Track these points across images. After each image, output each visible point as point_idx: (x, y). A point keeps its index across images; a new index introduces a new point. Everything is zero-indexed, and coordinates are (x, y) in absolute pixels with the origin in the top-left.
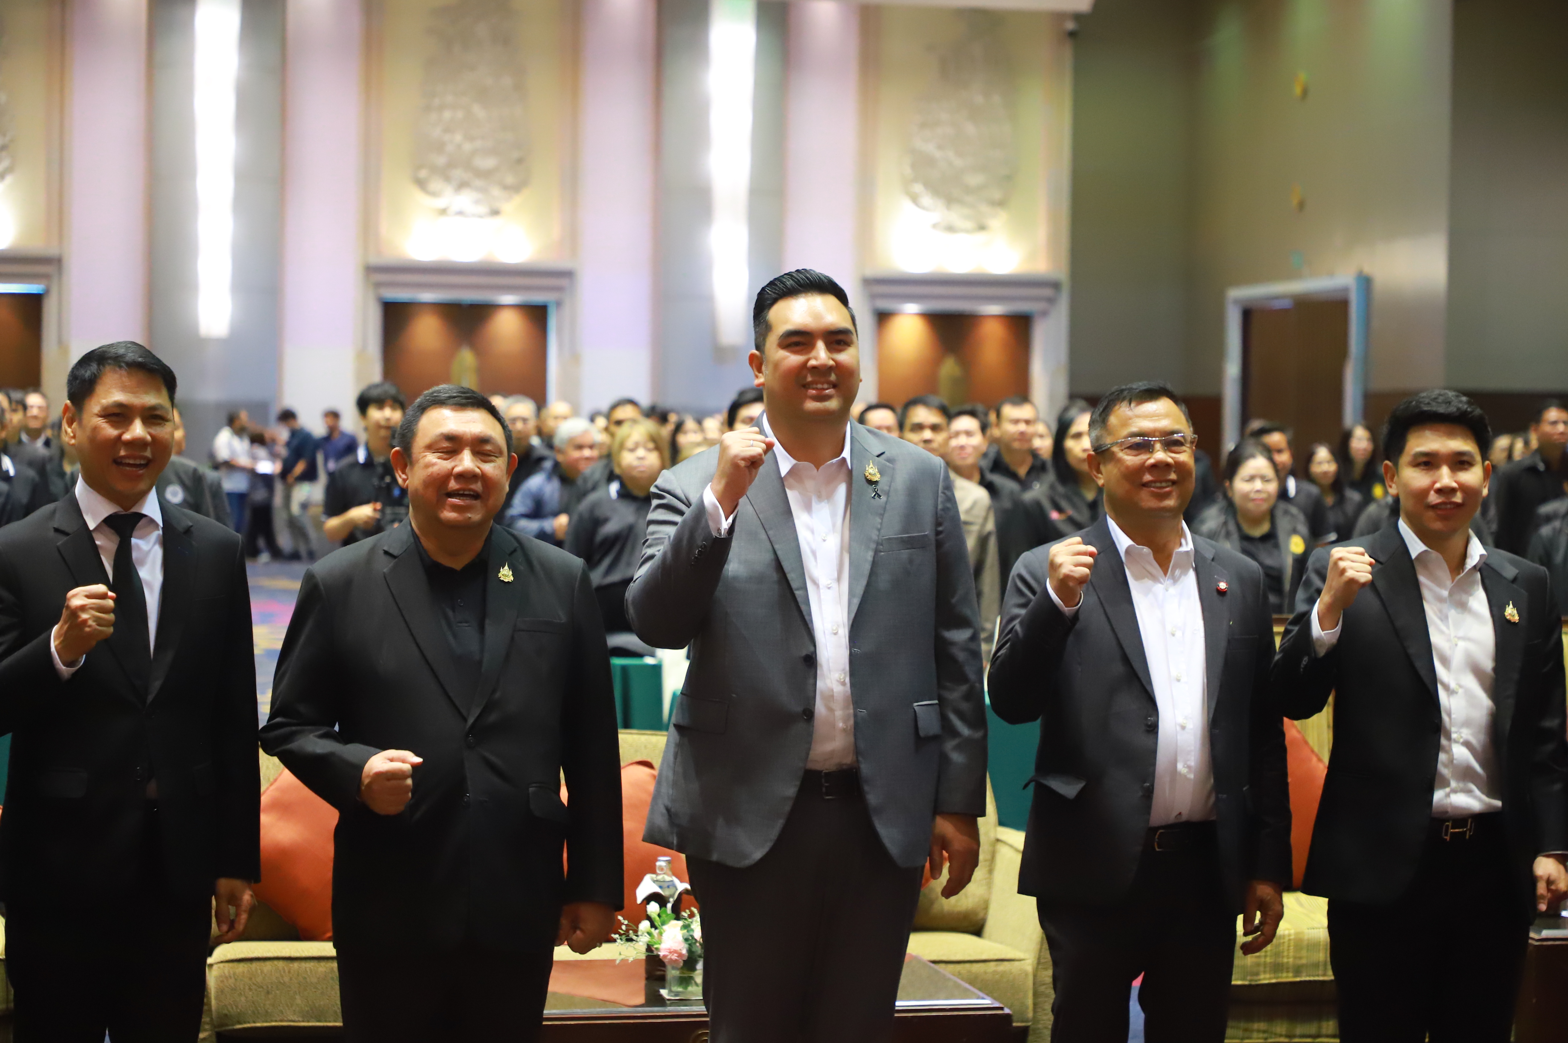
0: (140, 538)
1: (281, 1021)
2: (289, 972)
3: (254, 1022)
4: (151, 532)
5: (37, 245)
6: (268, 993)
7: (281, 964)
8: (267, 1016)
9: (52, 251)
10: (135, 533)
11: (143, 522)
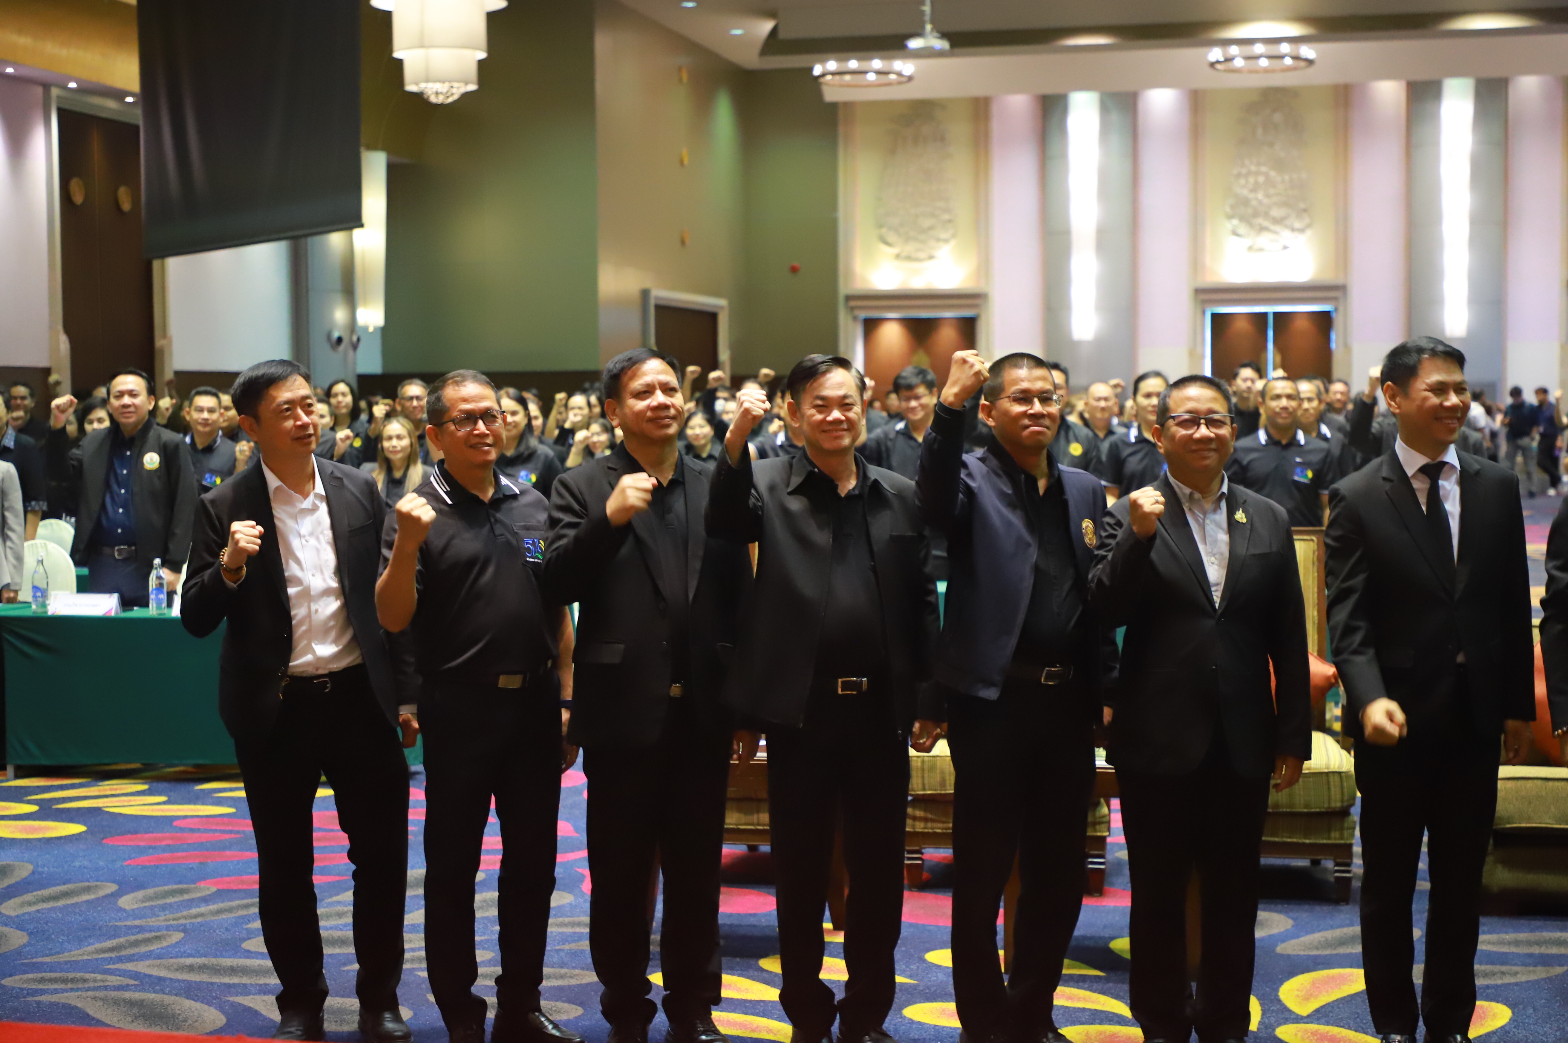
0: (1446, 479)
1: (1540, 823)
2: (1546, 788)
3: (1520, 823)
4: (1452, 475)
5: (1329, 277)
6: (1530, 803)
7: (1539, 782)
8: (1529, 819)
9: (1340, 281)
10: (1442, 475)
11: (1446, 468)
